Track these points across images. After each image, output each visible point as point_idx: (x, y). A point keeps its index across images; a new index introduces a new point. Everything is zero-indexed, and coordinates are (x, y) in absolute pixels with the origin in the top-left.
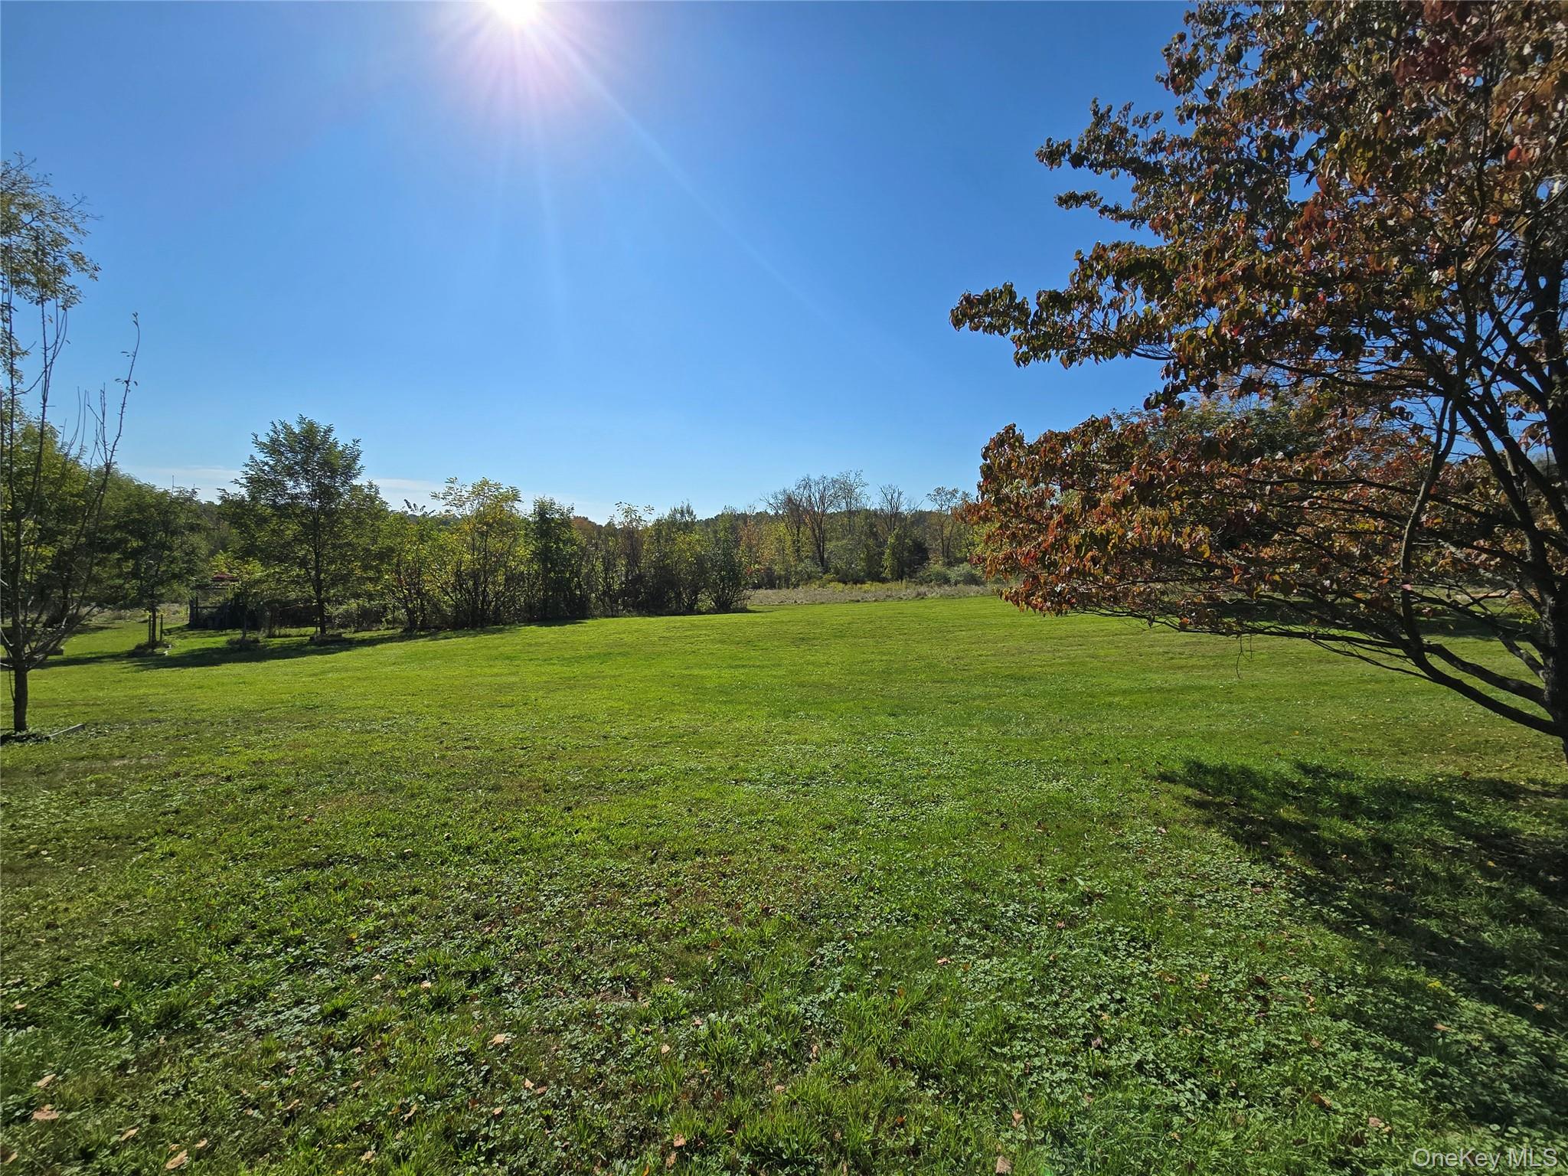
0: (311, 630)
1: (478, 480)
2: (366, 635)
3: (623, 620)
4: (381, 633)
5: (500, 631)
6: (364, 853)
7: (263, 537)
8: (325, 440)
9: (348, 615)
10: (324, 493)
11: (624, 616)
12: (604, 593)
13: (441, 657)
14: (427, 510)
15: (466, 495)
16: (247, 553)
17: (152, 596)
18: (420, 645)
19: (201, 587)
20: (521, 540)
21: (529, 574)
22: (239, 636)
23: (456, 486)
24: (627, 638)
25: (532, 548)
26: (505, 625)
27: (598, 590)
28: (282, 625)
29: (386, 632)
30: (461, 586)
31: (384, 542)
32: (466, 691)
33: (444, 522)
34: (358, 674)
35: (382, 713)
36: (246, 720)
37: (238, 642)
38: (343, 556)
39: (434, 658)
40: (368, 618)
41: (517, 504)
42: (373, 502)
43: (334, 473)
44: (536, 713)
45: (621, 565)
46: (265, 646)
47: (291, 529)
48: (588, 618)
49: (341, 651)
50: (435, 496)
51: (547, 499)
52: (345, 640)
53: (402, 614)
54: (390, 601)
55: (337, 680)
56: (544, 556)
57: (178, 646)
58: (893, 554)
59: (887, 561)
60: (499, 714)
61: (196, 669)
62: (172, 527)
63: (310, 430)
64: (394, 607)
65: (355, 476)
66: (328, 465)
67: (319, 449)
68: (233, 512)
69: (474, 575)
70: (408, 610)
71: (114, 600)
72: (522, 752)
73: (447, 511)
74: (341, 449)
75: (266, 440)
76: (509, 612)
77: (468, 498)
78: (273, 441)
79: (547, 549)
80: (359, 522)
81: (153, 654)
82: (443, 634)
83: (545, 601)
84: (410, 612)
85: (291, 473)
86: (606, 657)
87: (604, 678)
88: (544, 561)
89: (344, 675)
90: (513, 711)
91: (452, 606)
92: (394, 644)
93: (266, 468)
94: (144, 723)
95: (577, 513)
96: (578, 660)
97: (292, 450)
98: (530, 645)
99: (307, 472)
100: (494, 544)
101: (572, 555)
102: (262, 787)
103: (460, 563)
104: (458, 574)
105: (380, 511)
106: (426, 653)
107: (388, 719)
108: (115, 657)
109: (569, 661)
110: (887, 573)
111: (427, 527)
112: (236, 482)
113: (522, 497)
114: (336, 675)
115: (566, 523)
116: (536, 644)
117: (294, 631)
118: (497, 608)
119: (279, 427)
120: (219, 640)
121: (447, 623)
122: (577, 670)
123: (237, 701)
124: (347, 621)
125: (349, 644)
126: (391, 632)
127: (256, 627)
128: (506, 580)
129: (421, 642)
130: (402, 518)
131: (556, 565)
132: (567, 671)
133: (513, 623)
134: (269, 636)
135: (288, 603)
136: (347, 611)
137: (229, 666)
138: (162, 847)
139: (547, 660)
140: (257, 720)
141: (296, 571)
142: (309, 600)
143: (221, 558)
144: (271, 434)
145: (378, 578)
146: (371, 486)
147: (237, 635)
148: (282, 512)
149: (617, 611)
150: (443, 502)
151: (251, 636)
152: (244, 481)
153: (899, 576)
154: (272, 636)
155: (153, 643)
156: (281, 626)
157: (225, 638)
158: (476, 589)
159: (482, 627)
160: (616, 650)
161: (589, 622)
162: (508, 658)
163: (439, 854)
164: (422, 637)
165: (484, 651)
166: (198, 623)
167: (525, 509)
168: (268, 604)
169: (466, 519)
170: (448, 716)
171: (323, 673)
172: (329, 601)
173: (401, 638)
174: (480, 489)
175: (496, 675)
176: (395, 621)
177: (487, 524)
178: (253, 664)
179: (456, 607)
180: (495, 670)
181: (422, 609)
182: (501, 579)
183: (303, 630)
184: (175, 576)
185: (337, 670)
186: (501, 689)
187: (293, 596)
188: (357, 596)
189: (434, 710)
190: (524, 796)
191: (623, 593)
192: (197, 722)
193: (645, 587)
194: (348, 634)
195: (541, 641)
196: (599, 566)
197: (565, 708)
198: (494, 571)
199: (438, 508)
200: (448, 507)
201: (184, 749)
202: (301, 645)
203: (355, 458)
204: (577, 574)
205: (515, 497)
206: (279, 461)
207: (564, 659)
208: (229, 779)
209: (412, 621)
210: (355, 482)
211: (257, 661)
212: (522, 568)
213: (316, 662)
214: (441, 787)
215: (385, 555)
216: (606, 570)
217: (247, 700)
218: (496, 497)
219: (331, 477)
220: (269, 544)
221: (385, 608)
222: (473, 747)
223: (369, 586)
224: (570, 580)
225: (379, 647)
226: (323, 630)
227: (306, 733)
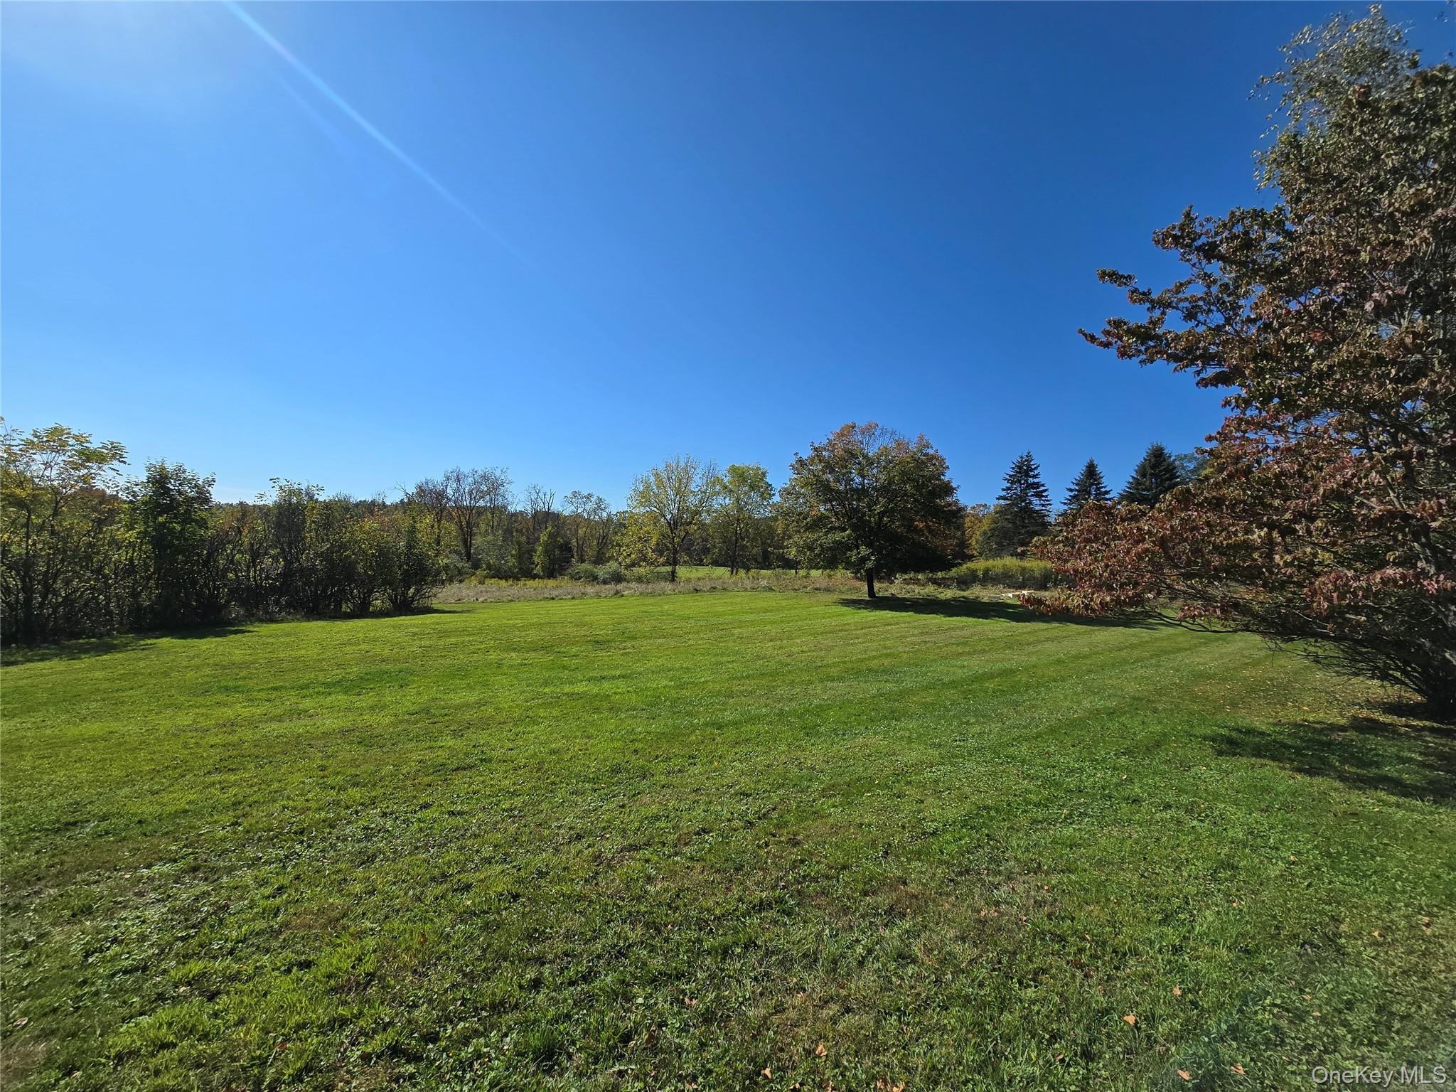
58: (546, 552)
59: (539, 556)
110: (538, 570)
153: (551, 573)
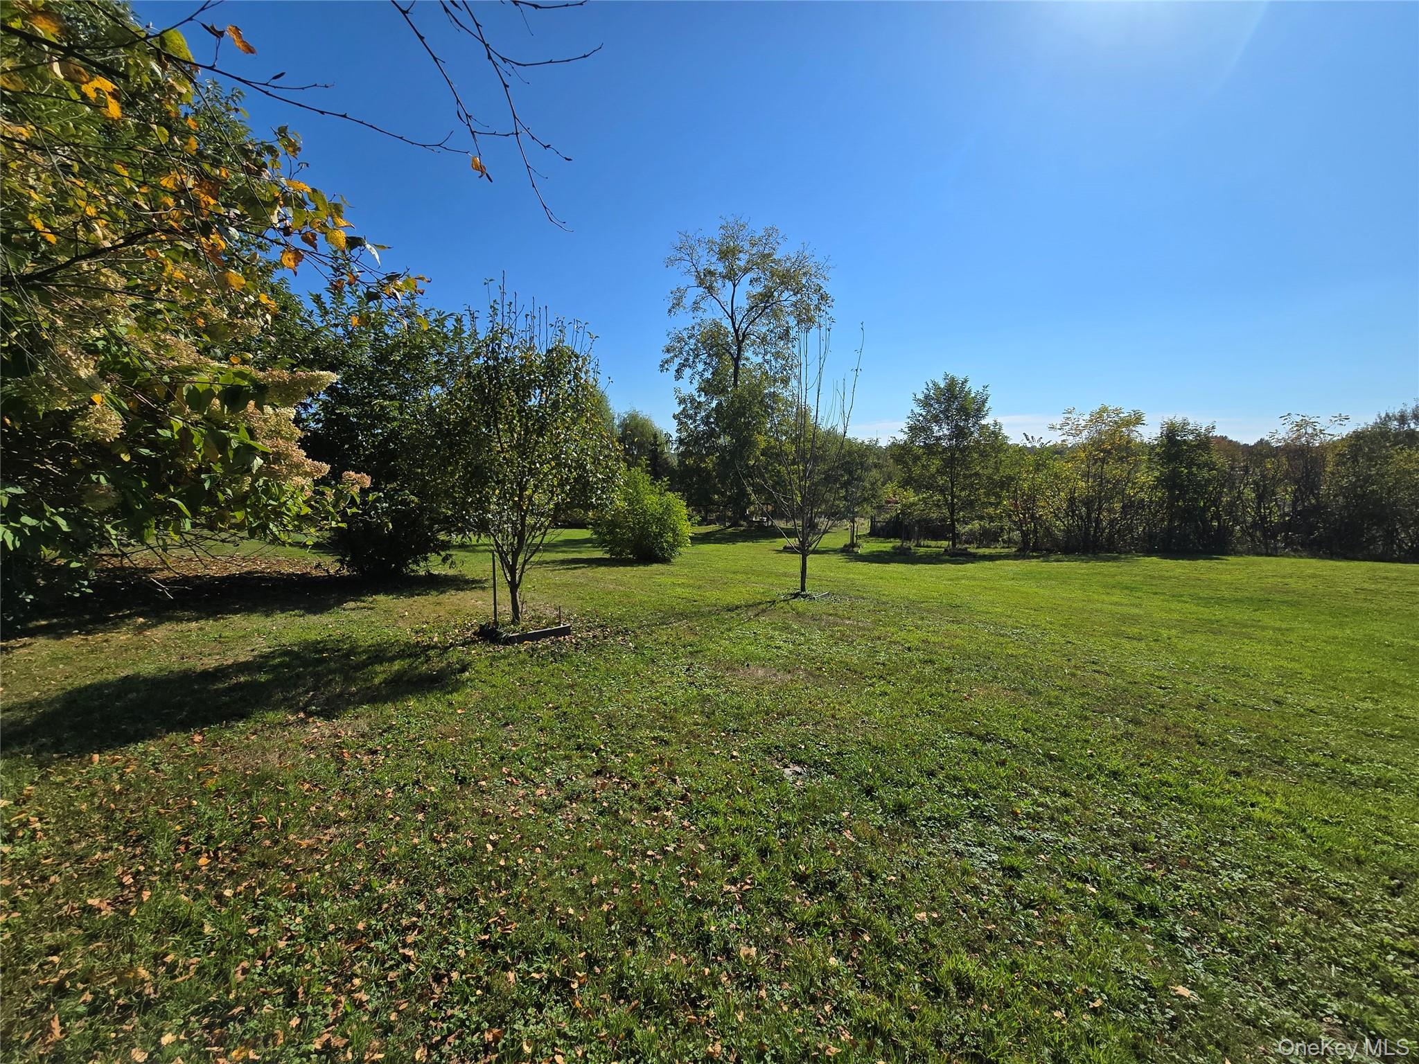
0: (945, 543)
1: (1096, 408)
2: (986, 551)
3: (1286, 561)
4: (998, 550)
5: (1115, 559)
6: (1015, 741)
7: (917, 471)
8: (962, 389)
9: (972, 533)
10: (959, 433)
11: (1288, 556)
12: (1254, 525)
13: (1055, 579)
14: (1044, 441)
15: (1083, 423)
16: (906, 483)
17: (853, 513)
18: (1033, 565)
19: (880, 508)
20: (1143, 466)
21: (1151, 501)
22: (899, 544)
23: (1073, 416)
24: (1293, 583)
25: (1157, 474)
26: (1120, 553)
27: (1245, 522)
28: (926, 538)
29: (1002, 550)
30: (1073, 512)
31: (1005, 471)
32: (1085, 615)
33: (1058, 451)
34: (984, 584)
35: (1010, 622)
36: (912, 607)
37: (898, 548)
38: (972, 484)
39: (1049, 578)
40: (988, 537)
41: (1139, 428)
42: (997, 438)
43: (968, 416)
44: (1173, 652)
45: (1285, 494)
46: (915, 553)
47: (937, 463)
48: (1230, 555)
49: (967, 562)
50: (1052, 428)
51: (1179, 420)
52: (970, 554)
53: (1016, 535)
54: (1007, 524)
55: (969, 586)
56: (1171, 482)
57: (867, 547)
60: (1127, 645)
61: (877, 565)
62: (866, 465)
63: (952, 383)
64: (1010, 528)
65: (983, 417)
66: (964, 411)
67: (956, 398)
68: (900, 453)
69: (1088, 503)
70: (1022, 532)
71: (834, 515)
72: (1162, 692)
73: (1064, 441)
74: (973, 395)
75: (921, 397)
76: (1125, 541)
77: (1085, 427)
78: (927, 397)
79: (1175, 474)
80: (984, 455)
81: (853, 551)
82: (1053, 557)
83: (1170, 530)
84: (1025, 534)
85: (936, 419)
86: (1262, 603)
87: (1264, 628)
88: (1171, 489)
89: (974, 583)
90: (1142, 645)
91: (1064, 530)
92: (1011, 561)
93: (921, 418)
94: (857, 598)
95: (1217, 433)
96: (1221, 601)
97: (938, 402)
98: (1153, 577)
99: (947, 418)
100: (1113, 470)
101: (1209, 481)
102: (932, 662)
103: (1072, 491)
104: (1072, 501)
105: (1002, 445)
106: (1040, 573)
107: (1017, 628)
108: (835, 551)
109: (1207, 602)
111: (1043, 457)
112: (902, 431)
113: (1146, 419)
114: (967, 582)
115: (1204, 442)
116: (1161, 578)
117: (933, 543)
118: (1111, 536)
119: (931, 385)
120: (887, 546)
121: (1058, 546)
122: (1218, 613)
123: (905, 592)
124: (972, 538)
125: (974, 558)
126: (1007, 550)
127: (909, 539)
128: (1123, 507)
129: (1034, 562)
130: (1021, 450)
131: (1187, 492)
132: (1206, 613)
133: (1129, 552)
134: (916, 546)
135: (931, 520)
136: (971, 530)
137: (895, 565)
138: (880, 686)
139: (1177, 597)
140: (919, 609)
141: (938, 497)
142: (944, 520)
143: (890, 487)
144: (925, 391)
145: (999, 503)
146: (996, 424)
147: (898, 543)
148: (930, 450)
149: (1276, 549)
150: (1060, 432)
151: (907, 544)
152: (906, 430)
154: (918, 545)
155: (853, 545)
156: (924, 539)
157: (891, 545)
158: (1089, 515)
159: (1094, 553)
160: (1278, 597)
161: (1232, 559)
162: (1127, 588)
163: (1085, 768)
164: (1034, 557)
165: (1099, 578)
166: (875, 533)
167: (1149, 432)
168: (918, 522)
169: (1084, 447)
170: (1072, 636)
171: (958, 579)
172: (958, 520)
173: (1015, 557)
174: (1097, 417)
175: (1116, 604)
176: (1009, 542)
177: (1104, 451)
178: (910, 566)
179: (1068, 531)
180: (1114, 599)
181: (1035, 531)
182: (1118, 506)
183: (940, 543)
184: (865, 499)
185: (968, 579)
186: (1124, 619)
187: (934, 516)
188: (981, 518)
189: (1056, 627)
190: (1172, 739)
191: (1285, 527)
192: (884, 603)
193: (1324, 521)
194: (972, 549)
195: (1167, 574)
196: (1250, 494)
197: (1210, 654)
198: (1109, 499)
199: (1054, 438)
200: (1064, 437)
201: (880, 621)
202: (938, 554)
203: (984, 402)
204: (1216, 502)
205: (1138, 420)
206: (928, 412)
207: (1200, 598)
208: (909, 649)
209: (1025, 541)
210: (983, 422)
211: (912, 563)
212: (1142, 495)
213: (950, 569)
214: (1076, 703)
215: (1006, 483)
216: (1260, 498)
217: (910, 592)
218: (1116, 422)
219: (965, 420)
220: (921, 475)
221: (1002, 529)
222: (1103, 673)
223: (991, 510)
224: (1205, 509)
225: (998, 562)
226: (954, 545)
227: (955, 627)
